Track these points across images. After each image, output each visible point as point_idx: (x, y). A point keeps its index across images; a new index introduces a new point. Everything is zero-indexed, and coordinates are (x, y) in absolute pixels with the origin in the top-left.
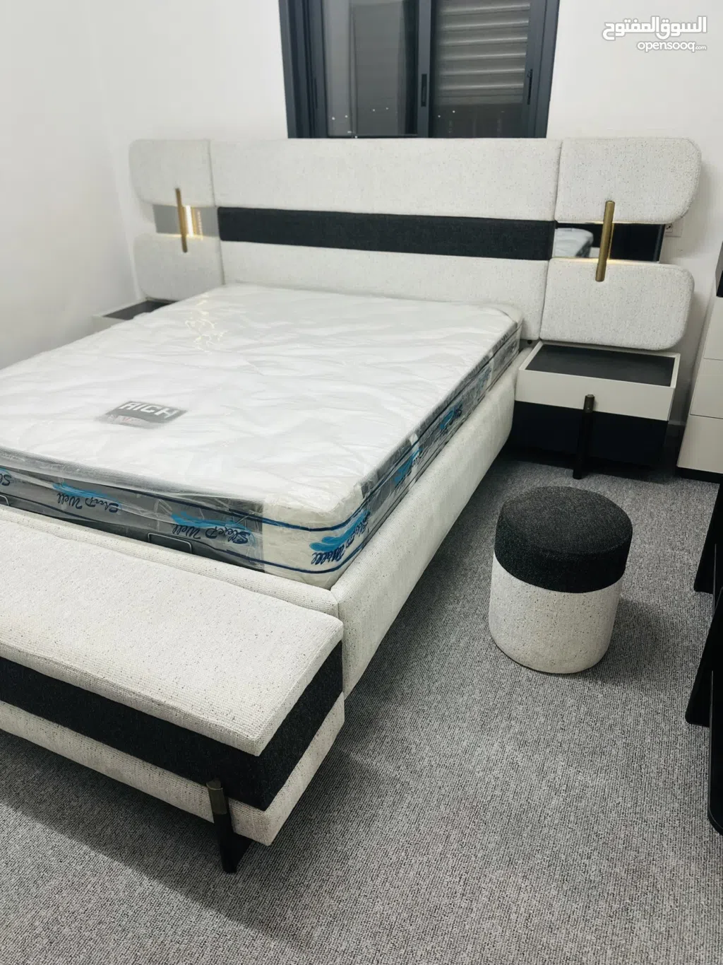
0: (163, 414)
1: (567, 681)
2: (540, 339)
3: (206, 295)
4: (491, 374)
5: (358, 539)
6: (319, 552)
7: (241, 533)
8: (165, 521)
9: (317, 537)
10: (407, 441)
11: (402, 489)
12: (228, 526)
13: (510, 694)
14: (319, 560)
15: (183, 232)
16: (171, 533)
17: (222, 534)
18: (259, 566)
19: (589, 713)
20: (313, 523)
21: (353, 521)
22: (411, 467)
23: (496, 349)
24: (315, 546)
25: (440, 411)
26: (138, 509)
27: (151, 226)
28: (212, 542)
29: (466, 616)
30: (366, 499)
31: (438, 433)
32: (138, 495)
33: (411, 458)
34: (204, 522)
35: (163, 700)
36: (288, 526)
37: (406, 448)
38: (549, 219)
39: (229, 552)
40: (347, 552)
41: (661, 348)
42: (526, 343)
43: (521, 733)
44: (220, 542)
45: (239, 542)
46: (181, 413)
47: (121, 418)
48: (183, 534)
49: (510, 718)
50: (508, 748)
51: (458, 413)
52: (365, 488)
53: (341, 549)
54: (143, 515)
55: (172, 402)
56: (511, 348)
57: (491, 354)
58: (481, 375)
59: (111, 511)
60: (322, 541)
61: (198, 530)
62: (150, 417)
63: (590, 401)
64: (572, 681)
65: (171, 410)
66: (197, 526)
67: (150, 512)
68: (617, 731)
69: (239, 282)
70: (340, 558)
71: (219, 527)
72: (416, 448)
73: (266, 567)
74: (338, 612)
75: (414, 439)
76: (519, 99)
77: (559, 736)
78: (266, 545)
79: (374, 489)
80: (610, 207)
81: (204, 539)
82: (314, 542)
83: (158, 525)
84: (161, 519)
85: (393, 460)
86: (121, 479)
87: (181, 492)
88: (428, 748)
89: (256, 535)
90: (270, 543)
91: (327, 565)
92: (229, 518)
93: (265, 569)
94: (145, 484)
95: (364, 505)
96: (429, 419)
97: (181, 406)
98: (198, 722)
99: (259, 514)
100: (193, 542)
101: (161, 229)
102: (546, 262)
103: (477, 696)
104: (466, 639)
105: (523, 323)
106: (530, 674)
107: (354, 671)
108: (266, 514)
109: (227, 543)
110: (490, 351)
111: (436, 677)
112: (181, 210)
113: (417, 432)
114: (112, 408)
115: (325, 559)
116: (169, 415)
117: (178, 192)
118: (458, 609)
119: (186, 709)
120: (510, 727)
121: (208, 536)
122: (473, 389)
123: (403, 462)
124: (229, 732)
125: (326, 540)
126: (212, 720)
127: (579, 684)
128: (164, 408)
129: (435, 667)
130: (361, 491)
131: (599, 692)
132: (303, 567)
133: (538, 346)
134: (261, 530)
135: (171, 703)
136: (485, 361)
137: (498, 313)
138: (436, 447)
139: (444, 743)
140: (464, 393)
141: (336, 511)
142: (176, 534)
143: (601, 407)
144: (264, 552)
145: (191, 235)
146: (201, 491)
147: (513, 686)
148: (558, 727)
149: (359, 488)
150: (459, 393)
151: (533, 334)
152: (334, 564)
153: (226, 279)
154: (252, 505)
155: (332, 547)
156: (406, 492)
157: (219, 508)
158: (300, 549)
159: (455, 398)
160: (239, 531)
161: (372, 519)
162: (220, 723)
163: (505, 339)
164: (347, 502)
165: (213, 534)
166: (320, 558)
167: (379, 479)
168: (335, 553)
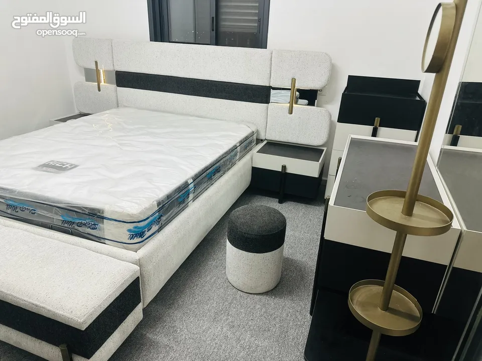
0: (67, 167)
1: (258, 297)
2: (266, 139)
3: (108, 112)
4: (238, 154)
5: (155, 228)
6: (131, 234)
7: (93, 224)
8: (57, 219)
9: (131, 226)
10: (186, 182)
11: (184, 205)
12: (87, 221)
13: (230, 304)
14: (132, 238)
15: (99, 82)
16: (60, 224)
17: (85, 224)
18: (102, 241)
19: (265, 312)
20: (128, 219)
21: (151, 219)
22: (189, 194)
23: (241, 142)
24: (129, 231)
25: (206, 169)
26: (45, 212)
27: (83, 78)
28: (80, 229)
29: (217, 267)
30: (160, 208)
31: (206, 179)
32: (45, 205)
33: (189, 190)
34: (77, 219)
35: (38, 304)
36: (116, 220)
37: (186, 185)
38: (268, 85)
39: (88, 234)
40: (148, 234)
41: (318, 145)
42: (259, 141)
43: (232, 322)
44: (84, 229)
45: (93, 229)
46: (76, 166)
47: (45, 168)
48: (66, 225)
49: (228, 315)
50: (225, 329)
51: (218, 170)
52: (159, 204)
53: (143, 233)
54: (48, 215)
55: (73, 162)
56: (251, 142)
57: (238, 145)
58: (232, 154)
59: (32, 213)
60: (133, 228)
61: (74, 223)
62: (59, 168)
63: (284, 167)
64: (261, 297)
65: (72, 165)
66: (73, 221)
67: (51, 214)
68: (277, 320)
69: (125, 107)
70: (144, 236)
71: (83, 221)
72: (192, 186)
73: (107, 242)
74: (139, 263)
75: (190, 181)
76: (255, 31)
77: (250, 323)
78: (106, 231)
79: (164, 204)
80: (294, 81)
81: (76, 227)
82: (129, 228)
83: (55, 221)
84: (56, 217)
85: (177, 191)
86: (36, 197)
87: (65, 204)
88: (186, 330)
89: (101, 225)
90: (108, 229)
91: (136, 240)
92: (88, 217)
93: (106, 243)
94: (48, 199)
95: (159, 211)
96: (199, 172)
97: (76, 164)
98: (54, 314)
99: (102, 215)
100: (72, 229)
101: (87, 80)
102: (267, 104)
103: (214, 305)
104: (215, 278)
105: (258, 131)
106: (242, 294)
107: (150, 292)
108: (106, 215)
109: (87, 229)
110: (237, 143)
111: (197, 296)
112: (98, 71)
113: (192, 178)
114: (42, 164)
115: (135, 237)
116: (70, 167)
117: (96, 63)
118: (214, 264)
119: (49, 308)
120: (227, 319)
121: (78, 226)
122: (227, 160)
123: (184, 192)
124: (69, 318)
125: (135, 227)
126: (61, 312)
127: (264, 298)
128: (68, 164)
129: (197, 292)
130: (156, 204)
131: (272, 301)
132: (124, 241)
133: (265, 142)
134: (103, 223)
135: (42, 305)
136: (235, 147)
137: (245, 126)
138: (205, 186)
139: (194, 328)
140: (222, 161)
141: (140, 213)
142: (63, 225)
143: (289, 171)
144: (105, 234)
145: (102, 83)
146: (74, 203)
147: (232, 300)
148: (250, 319)
149: (155, 203)
150: (219, 161)
151: (262, 137)
152: (140, 240)
153: (119, 105)
154: (99, 211)
155: (138, 231)
156: (186, 206)
157: (83, 212)
158: (122, 232)
159: (216, 164)
160: (93, 223)
161: (164, 218)
162: (65, 314)
163: (246, 138)
164: (147, 209)
165: (80, 225)
166: (132, 237)
167: (168, 199)
168: (141, 234)
